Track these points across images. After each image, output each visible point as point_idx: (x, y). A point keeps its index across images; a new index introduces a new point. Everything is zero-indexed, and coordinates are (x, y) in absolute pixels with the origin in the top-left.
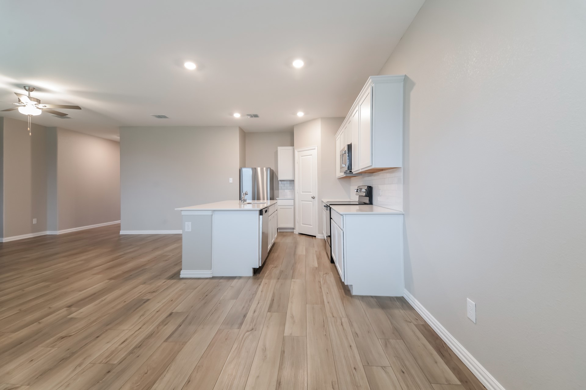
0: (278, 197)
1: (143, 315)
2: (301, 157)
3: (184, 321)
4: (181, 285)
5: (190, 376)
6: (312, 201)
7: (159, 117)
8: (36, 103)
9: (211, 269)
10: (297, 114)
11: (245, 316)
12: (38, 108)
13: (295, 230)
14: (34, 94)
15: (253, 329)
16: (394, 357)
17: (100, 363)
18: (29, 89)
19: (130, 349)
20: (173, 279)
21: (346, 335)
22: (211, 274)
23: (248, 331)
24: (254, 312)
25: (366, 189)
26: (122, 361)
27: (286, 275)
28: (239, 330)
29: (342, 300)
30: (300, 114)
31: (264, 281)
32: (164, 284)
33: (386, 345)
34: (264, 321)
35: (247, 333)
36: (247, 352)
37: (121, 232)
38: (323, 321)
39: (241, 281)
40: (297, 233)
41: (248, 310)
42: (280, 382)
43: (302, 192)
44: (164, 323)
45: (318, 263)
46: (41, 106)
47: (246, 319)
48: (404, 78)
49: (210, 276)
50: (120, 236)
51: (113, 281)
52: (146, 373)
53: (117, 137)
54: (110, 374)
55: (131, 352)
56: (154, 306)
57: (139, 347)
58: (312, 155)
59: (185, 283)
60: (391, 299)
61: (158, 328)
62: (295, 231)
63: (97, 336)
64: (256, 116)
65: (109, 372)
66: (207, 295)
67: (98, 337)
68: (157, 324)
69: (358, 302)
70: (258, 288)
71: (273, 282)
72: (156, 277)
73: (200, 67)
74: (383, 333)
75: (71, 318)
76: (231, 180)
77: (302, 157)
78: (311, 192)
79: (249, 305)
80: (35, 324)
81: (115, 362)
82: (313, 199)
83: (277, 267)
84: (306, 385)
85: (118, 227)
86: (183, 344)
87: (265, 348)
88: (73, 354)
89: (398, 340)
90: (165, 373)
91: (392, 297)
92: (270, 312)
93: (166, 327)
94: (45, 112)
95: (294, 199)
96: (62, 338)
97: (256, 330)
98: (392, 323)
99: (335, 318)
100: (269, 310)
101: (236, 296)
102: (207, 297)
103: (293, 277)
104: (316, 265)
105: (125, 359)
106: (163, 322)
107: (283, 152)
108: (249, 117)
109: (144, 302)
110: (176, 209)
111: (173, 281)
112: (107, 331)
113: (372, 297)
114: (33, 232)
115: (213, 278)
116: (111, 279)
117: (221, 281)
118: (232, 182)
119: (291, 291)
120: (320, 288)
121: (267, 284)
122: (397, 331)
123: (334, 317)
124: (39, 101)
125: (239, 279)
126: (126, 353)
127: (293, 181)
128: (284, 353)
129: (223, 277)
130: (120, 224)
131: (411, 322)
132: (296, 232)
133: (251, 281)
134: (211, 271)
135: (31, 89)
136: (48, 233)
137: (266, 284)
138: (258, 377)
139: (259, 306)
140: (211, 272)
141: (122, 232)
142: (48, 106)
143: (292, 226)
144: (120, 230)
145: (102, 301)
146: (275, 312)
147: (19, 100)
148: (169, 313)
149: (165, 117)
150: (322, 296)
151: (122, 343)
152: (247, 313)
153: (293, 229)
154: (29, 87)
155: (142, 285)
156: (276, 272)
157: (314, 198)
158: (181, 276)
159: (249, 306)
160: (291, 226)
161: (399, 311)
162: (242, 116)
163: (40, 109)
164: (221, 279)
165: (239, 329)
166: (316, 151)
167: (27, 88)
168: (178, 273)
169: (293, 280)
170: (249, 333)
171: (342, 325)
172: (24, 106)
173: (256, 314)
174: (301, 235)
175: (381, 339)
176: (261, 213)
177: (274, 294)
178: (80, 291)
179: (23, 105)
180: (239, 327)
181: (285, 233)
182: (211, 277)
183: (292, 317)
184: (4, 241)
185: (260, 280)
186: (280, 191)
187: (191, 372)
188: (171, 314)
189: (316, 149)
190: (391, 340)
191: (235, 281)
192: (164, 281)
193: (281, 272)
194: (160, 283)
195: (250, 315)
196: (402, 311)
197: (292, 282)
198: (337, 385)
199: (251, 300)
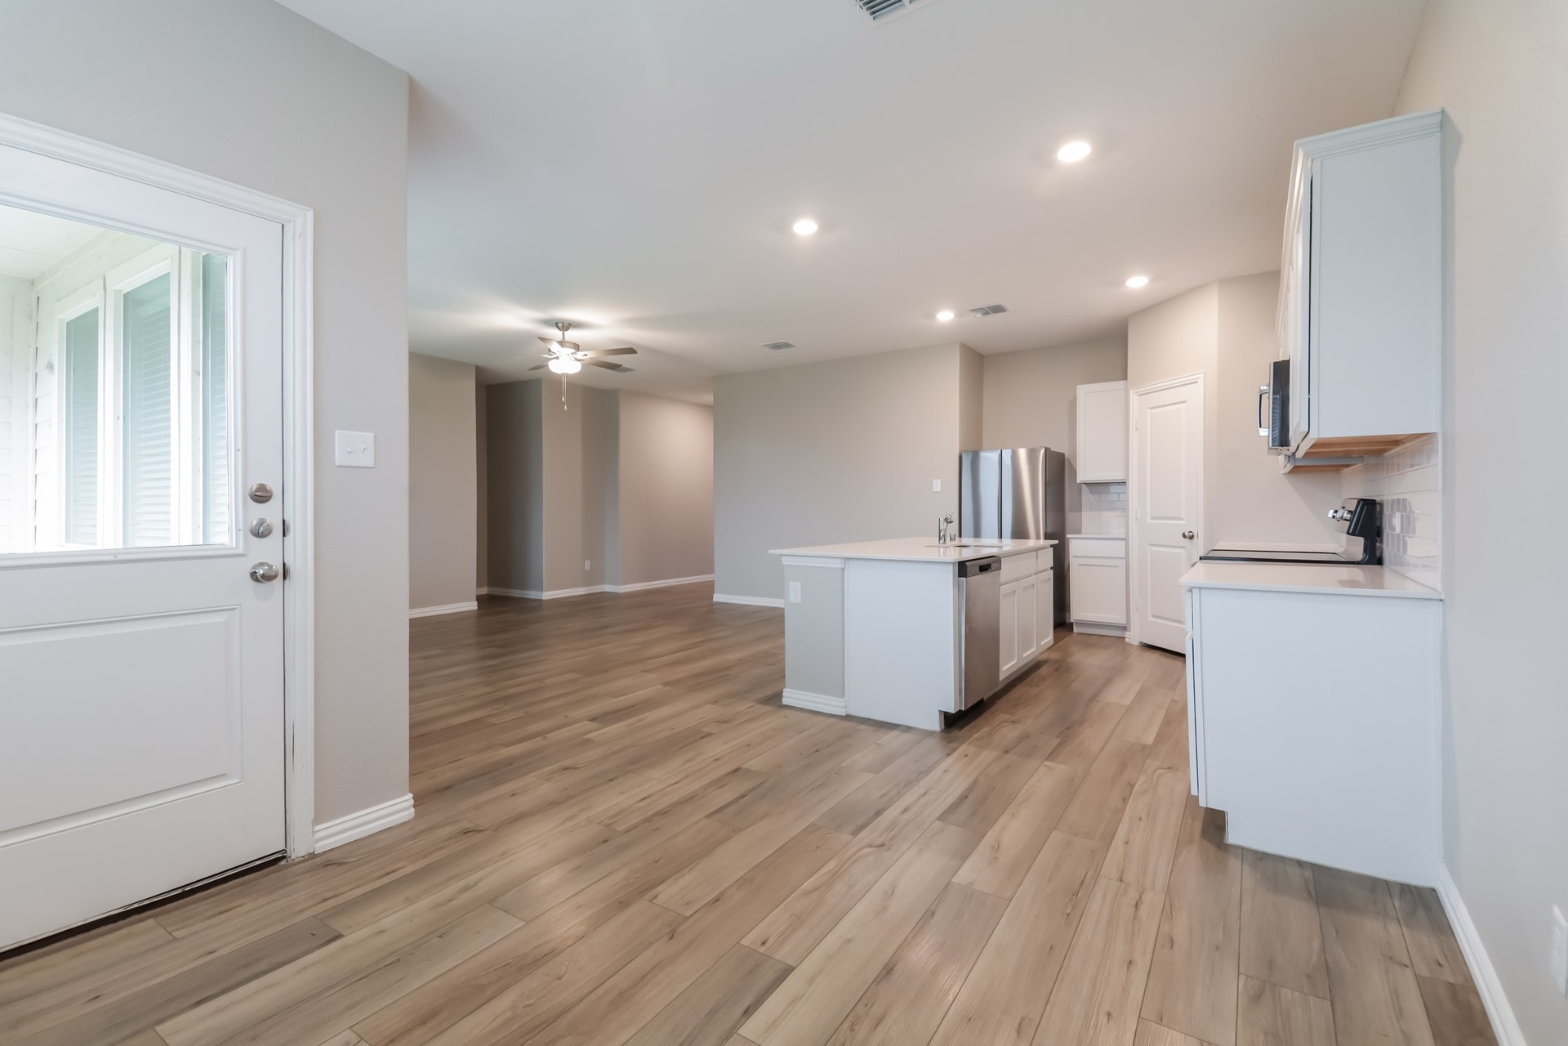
0: (1078, 531)
1: (690, 760)
2: (1149, 410)
3: (754, 789)
4: (775, 720)
5: (722, 893)
6: (1184, 547)
7: (777, 346)
8: (573, 351)
9: (843, 697)
10: (1124, 282)
11: (878, 813)
12: (576, 360)
13: (1130, 631)
14: (571, 335)
15: (882, 845)
16: (1266, 1034)
17: (599, 823)
18: (563, 326)
19: (650, 813)
20: (767, 704)
21: (1133, 934)
22: (842, 707)
23: (870, 846)
24: (905, 810)
25: (1353, 510)
26: (631, 830)
27: (1036, 747)
28: (852, 837)
29: (1179, 845)
30: (1137, 282)
31: (963, 748)
32: (750, 710)
33: (1257, 998)
34: (918, 835)
35: (867, 850)
36: (850, 886)
37: (715, 596)
38: (1080, 881)
39: (907, 736)
40: (1136, 643)
41: (891, 802)
42: (892, 969)
43: (1153, 518)
44: (719, 783)
45: (1158, 736)
46: (580, 355)
47: (876, 821)
48: (1438, 119)
49: (842, 712)
50: (713, 604)
51: (668, 688)
52: (657, 862)
53: (709, 398)
54: (606, 845)
55: (648, 820)
56: (714, 749)
57: (663, 814)
58: (1184, 402)
59: (785, 717)
60: (1376, 887)
61: (705, 789)
62: (1127, 634)
63: (611, 778)
64: (998, 309)
65: (606, 841)
66: (817, 751)
67: (611, 780)
68: (707, 782)
69: (1234, 864)
70: (938, 762)
71: (988, 755)
72: (740, 695)
73: (826, 225)
74: (1271, 965)
75: (588, 740)
76: (937, 485)
77: (1154, 411)
78: (1180, 519)
79: (899, 793)
80: (539, 738)
81: (619, 829)
82: (1187, 540)
83: (1020, 723)
84: (951, 998)
85: (709, 588)
86: (734, 831)
87: (893, 892)
88: (570, 797)
89: (1312, 999)
90: (686, 870)
91: (1387, 882)
92: (943, 821)
93: (719, 791)
94: (587, 365)
95: (1126, 539)
96: (565, 769)
97: (889, 849)
98: (1323, 950)
99: (1123, 885)
100: (943, 817)
101: (877, 768)
102: (817, 754)
103: (1051, 757)
104: (1150, 739)
105: (634, 827)
106: (717, 781)
107: (1093, 399)
108: (979, 315)
109: (702, 738)
110: (771, 551)
111: (767, 708)
112: (627, 772)
113: (1300, 863)
114: (586, 584)
115: (848, 718)
116: (667, 684)
117: (862, 727)
118: (939, 490)
119: (1026, 787)
120: (1125, 801)
121: (966, 758)
122: (1328, 974)
123: (1121, 881)
124: (577, 347)
125: (905, 732)
126: (641, 818)
127: (1124, 483)
128: (932, 917)
129: (869, 719)
130: (713, 581)
131: (1406, 966)
132: (1134, 637)
133: (932, 743)
134: (844, 700)
135: (565, 326)
136: (607, 588)
137: (966, 756)
138: (850, 940)
139: (923, 800)
140: (844, 704)
141: (718, 598)
142: (591, 355)
143: (1122, 621)
144: (713, 592)
145: (640, 720)
146: (954, 825)
147: (550, 350)
148: (733, 767)
149: (787, 345)
150: (1119, 821)
151: (643, 799)
152: (885, 809)
153: (1124, 628)
154: (563, 323)
155: (710, 706)
156: (1010, 733)
157: (1192, 537)
158: (785, 701)
159: (899, 795)
160: (1118, 618)
161: (1385, 925)
162: (959, 315)
163: (579, 360)
164: (863, 723)
165: (852, 834)
166: (1199, 388)
167: (560, 325)
168: (779, 695)
169: (1046, 763)
170: (872, 850)
171: (1136, 906)
172: (557, 358)
173: (907, 816)
174: (1148, 649)
175: (1248, 976)
176: (963, 568)
177: (975, 783)
178: (616, 697)
179: (555, 356)
180: (855, 833)
181: (1094, 637)
182: (844, 715)
183: (996, 848)
184: (544, 598)
185: (953, 745)
186: (1083, 513)
187: (726, 885)
188: (736, 770)
189: (1201, 381)
190: (1287, 994)
191: (894, 733)
192: (752, 704)
193: (1025, 736)
194: (742, 707)
195: (892, 813)
196: (1394, 929)
197: (1042, 768)
198: (1034, 1030)
199: (909, 784)
